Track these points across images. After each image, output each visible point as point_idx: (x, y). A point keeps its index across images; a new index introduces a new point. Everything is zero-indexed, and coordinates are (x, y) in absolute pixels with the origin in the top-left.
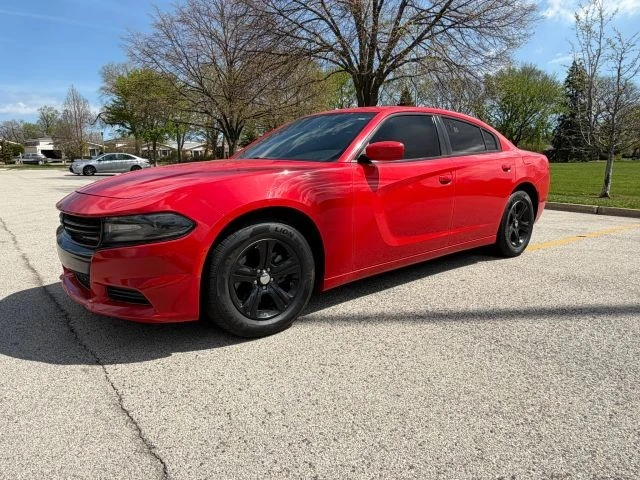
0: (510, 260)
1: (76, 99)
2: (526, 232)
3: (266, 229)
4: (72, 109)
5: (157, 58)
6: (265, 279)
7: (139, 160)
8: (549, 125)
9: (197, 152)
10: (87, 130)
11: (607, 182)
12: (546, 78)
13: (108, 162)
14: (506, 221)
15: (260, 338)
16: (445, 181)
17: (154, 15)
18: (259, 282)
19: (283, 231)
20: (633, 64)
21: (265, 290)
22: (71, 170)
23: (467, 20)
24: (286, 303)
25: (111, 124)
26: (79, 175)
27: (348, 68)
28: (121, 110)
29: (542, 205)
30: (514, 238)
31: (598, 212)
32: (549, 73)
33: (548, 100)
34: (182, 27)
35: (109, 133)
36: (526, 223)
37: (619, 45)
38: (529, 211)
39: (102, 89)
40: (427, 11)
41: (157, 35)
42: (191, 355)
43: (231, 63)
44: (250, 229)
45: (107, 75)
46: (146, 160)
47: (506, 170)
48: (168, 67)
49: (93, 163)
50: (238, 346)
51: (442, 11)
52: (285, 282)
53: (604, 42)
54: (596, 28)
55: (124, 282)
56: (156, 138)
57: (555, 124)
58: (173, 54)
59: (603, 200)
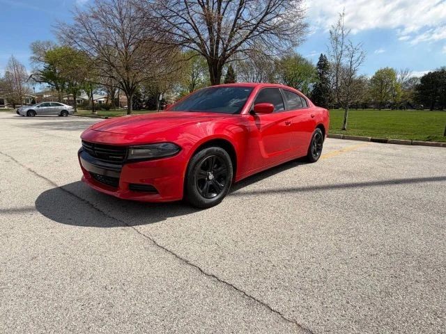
0: (313, 164)
1: (15, 64)
2: (319, 149)
3: (213, 150)
4: (12, 72)
5: (77, 40)
6: (211, 177)
7: (66, 107)
8: (309, 89)
9: (100, 102)
10: (25, 86)
11: (345, 122)
12: (307, 62)
13: (45, 107)
14: (312, 144)
15: (209, 207)
16: (287, 124)
17: (74, 11)
18: (208, 178)
19: (220, 151)
20: (358, 60)
21: (210, 183)
22: (18, 113)
23: (271, 29)
24: (221, 188)
25: (40, 82)
26: (24, 116)
27: (204, 54)
28: (51, 73)
29: (326, 136)
30: (315, 153)
31: (343, 138)
32: (309, 60)
33: (308, 75)
34: (93, 20)
35: (40, 88)
36: (319, 145)
37: (351, 49)
38: (321, 139)
39: (32, 58)
40: (248, 22)
41: (76, 25)
42: (178, 218)
43: (127, 46)
44: (205, 151)
45: (36, 48)
46: (71, 107)
47: (312, 117)
48: (85, 46)
49: (34, 108)
50: (200, 212)
51: (258, 23)
52: (219, 178)
53: (344, 47)
54: (340, 39)
55: (142, 181)
56: (76, 93)
57: (312, 89)
58: (89, 38)
59: (344, 131)
